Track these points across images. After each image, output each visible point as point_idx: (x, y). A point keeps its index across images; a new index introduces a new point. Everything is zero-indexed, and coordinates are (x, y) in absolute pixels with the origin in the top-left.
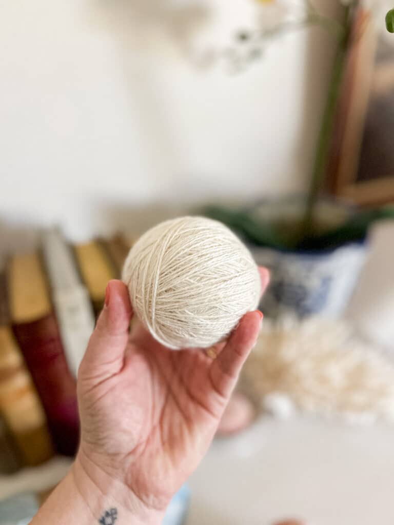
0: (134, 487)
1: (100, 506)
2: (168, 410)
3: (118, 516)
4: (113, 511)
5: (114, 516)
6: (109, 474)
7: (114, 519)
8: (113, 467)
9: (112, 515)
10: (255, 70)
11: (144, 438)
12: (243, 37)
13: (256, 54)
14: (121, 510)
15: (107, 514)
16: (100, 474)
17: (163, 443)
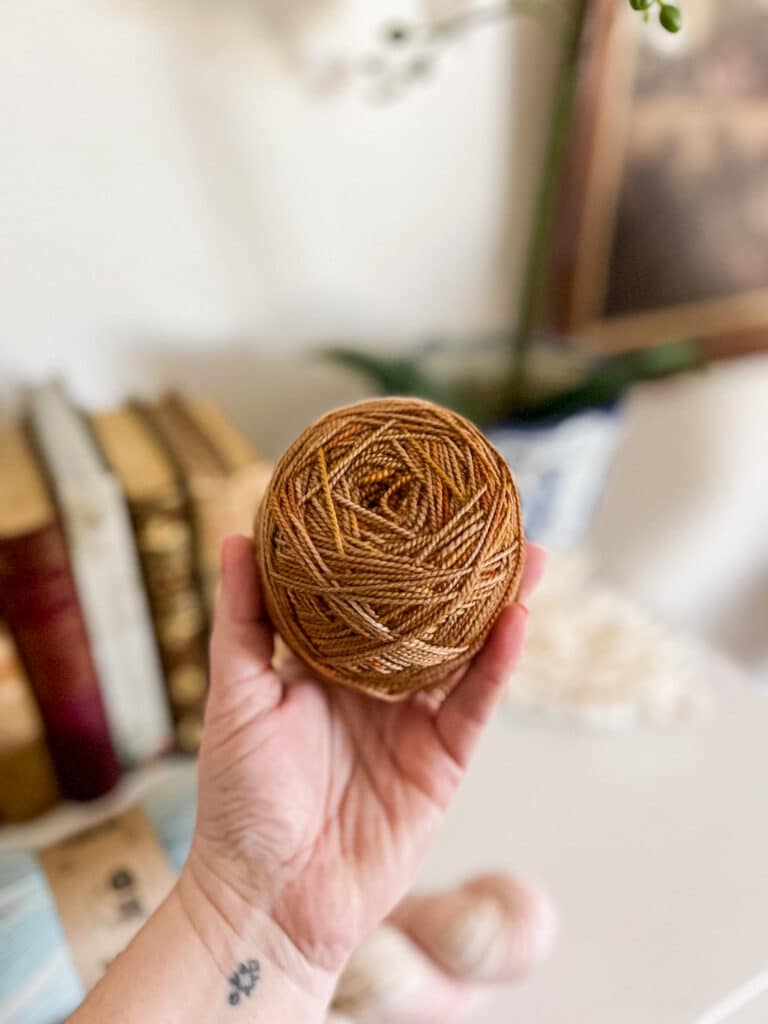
0: (289, 926)
1: (230, 955)
2: (354, 793)
3: (262, 974)
4: (253, 966)
5: (255, 974)
6: (245, 899)
7: (254, 979)
8: (254, 886)
9: (251, 970)
10: (418, 97)
11: (311, 840)
12: (398, 36)
13: (420, 69)
14: (265, 963)
15: (243, 969)
16: (230, 898)
17: (344, 851)
